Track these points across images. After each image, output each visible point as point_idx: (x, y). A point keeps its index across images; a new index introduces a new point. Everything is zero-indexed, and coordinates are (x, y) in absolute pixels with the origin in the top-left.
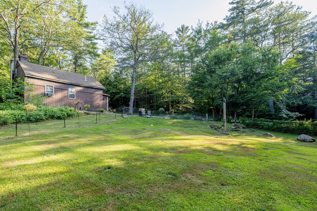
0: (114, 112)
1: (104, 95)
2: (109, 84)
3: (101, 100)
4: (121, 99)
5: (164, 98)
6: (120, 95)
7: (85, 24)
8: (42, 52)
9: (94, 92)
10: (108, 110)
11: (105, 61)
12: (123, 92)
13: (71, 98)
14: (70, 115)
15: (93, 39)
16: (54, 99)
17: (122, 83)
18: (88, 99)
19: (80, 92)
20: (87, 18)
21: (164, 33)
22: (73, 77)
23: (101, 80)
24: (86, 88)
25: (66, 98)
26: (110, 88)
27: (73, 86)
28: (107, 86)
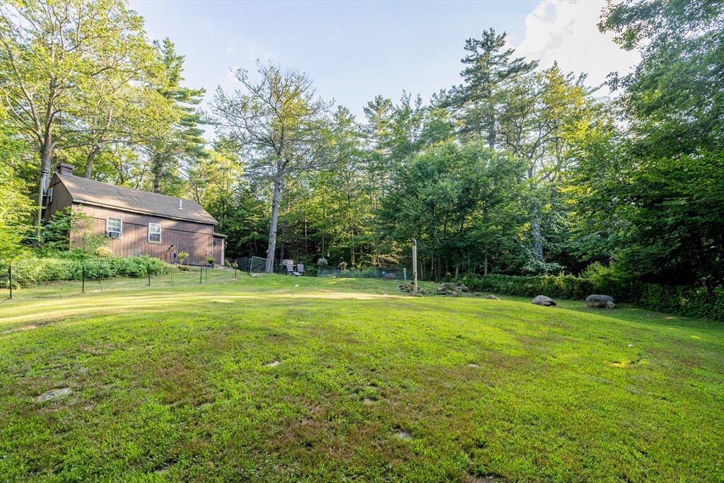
0: (234, 268)
1: (215, 236)
2: (229, 214)
3: (210, 245)
4: (253, 246)
5: (339, 241)
6: (251, 236)
7: (179, 93)
8: (93, 153)
9: (197, 229)
10: (223, 264)
11: (219, 166)
12: (258, 231)
13: (152, 242)
14: (152, 270)
15: (195, 123)
16: (122, 242)
17: (255, 212)
18: (185, 243)
19: (170, 229)
20: (183, 79)
21: (342, 110)
22: (157, 201)
23: (210, 205)
24: (181, 223)
25: (143, 242)
26: (229, 223)
27: (158, 219)
28: (224, 217)
